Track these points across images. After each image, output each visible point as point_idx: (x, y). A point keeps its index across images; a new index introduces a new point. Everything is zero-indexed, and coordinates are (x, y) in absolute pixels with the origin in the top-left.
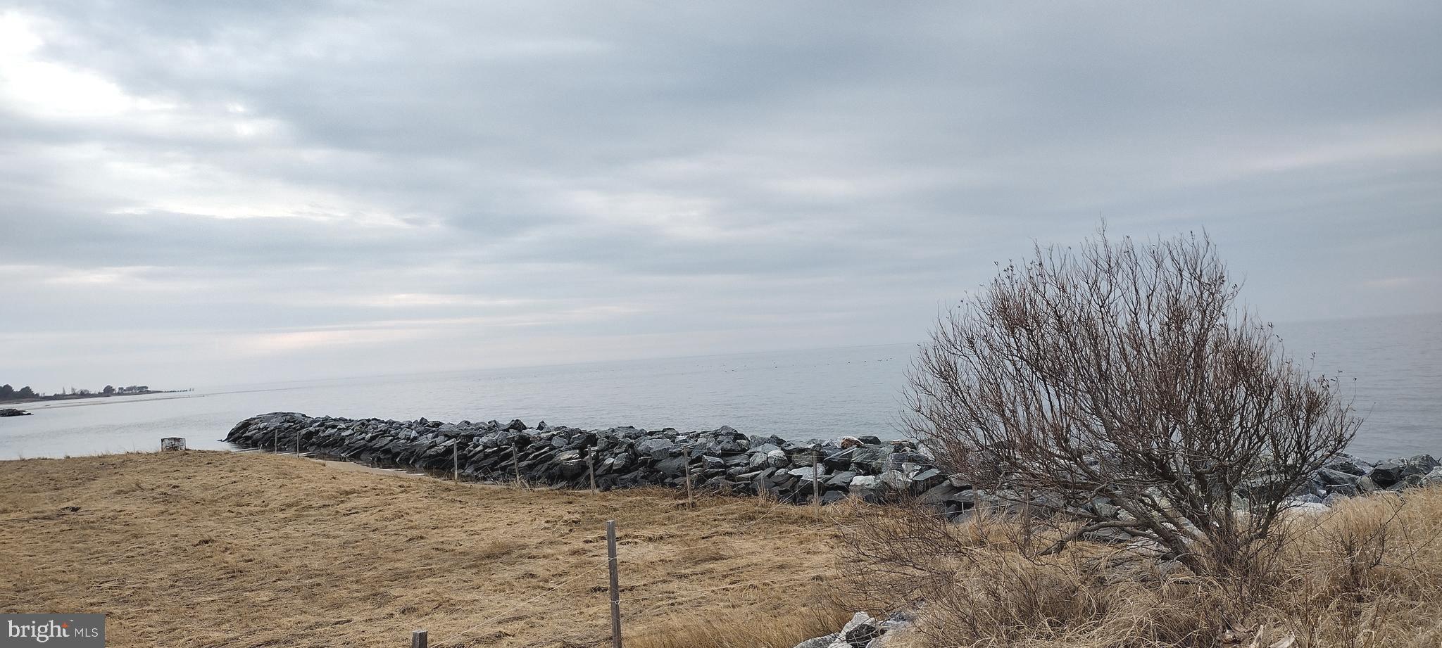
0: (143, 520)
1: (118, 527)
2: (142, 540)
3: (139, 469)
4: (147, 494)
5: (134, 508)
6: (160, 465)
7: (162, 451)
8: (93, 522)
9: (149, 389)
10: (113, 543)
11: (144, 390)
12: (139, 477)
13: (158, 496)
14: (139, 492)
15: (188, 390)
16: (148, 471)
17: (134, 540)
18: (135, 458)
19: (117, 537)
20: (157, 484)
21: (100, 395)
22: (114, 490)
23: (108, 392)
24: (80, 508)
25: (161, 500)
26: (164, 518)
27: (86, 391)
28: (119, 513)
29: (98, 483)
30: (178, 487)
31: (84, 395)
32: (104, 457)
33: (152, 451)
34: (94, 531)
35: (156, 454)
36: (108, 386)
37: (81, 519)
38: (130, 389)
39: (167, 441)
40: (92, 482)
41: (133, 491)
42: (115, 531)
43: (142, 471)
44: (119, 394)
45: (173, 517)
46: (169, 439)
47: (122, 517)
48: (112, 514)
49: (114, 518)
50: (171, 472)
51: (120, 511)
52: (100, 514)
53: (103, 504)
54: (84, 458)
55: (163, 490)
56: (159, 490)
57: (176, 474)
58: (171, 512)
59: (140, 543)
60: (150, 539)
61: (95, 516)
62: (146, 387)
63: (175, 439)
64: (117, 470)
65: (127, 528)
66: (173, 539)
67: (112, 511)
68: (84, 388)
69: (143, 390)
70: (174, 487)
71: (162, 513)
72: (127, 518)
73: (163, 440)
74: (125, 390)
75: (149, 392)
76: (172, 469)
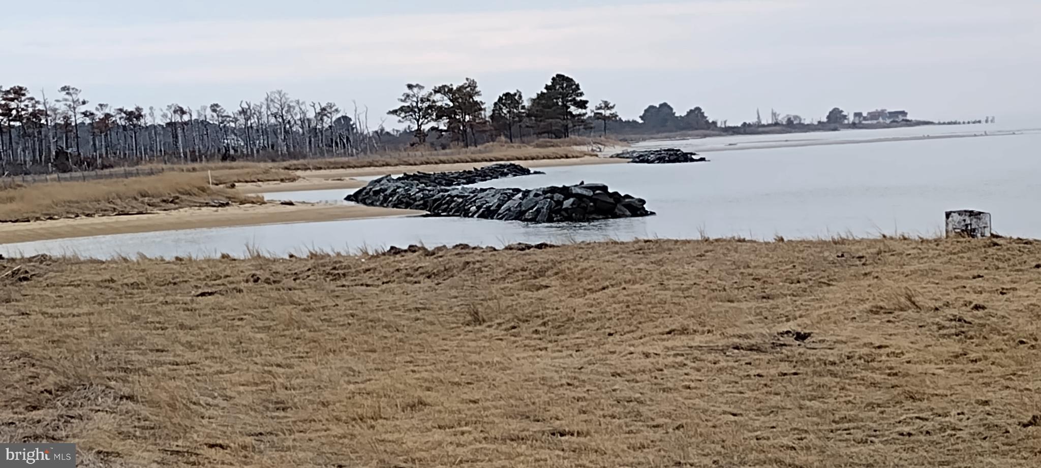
0: (920, 368)
1: (878, 377)
2: (924, 404)
3: (907, 269)
4: (928, 317)
5: (904, 343)
6: (946, 263)
7: (947, 237)
8: (833, 363)
9: (909, 117)
10: (871, 406)
11: (901, 118)
12: (912, 285)
13: (947, 324)
14: (911, 313)
15: (983, 120)
16: (924, 274)
17: (908, 404)
18: (899, 247)
19: (879, 396)
20: (946, 299)
21: (821, 126)
22: (867, 306)
23: (835, 120)
24: (809, 335)
25: (953, 331)
26: (960, 366)
27: (796, 117)
28: (878, 351)
29: (836, 293)
30: (984, 308)
31: (792, 125)
32: (843, 242)
33: (930, 236)
34: (838, 380)
35: (937, 241)
36: (835, 109)
37: (812, 355)
38: (874, 116)
39: (956, 217)
40: (825, 288)
41: (902, 310)
42: (874, 384)
43: (913, 272)
44: (854, 126)
45: (977, 366)
46: (960, 213)
47: (884, 358)
48: (865, 350)
49: (869, 359)
50: (967, 278)
51: (880, 347)
52: (846, 350)
53: (848, 330)
54: (808, 242)
55: (955, 312)
56: (949, 312)
57: (978, 283)
58: (973, 356)
59: (921, 411)
60: (938, 404)
61: (835, 351)
62: (904, 113)
63: (971, 213)
64: (868, 269)
65: (893, 380)
66: (981, 408)
67: (865, 345)
68: (792, 113)
69: (898, 119)
70: (977, 307)
71: (957, 357)
72: (893, 362)
73: (948, 215)
74: (865, 119)
75: (909, 123)
76: (967, 274)
